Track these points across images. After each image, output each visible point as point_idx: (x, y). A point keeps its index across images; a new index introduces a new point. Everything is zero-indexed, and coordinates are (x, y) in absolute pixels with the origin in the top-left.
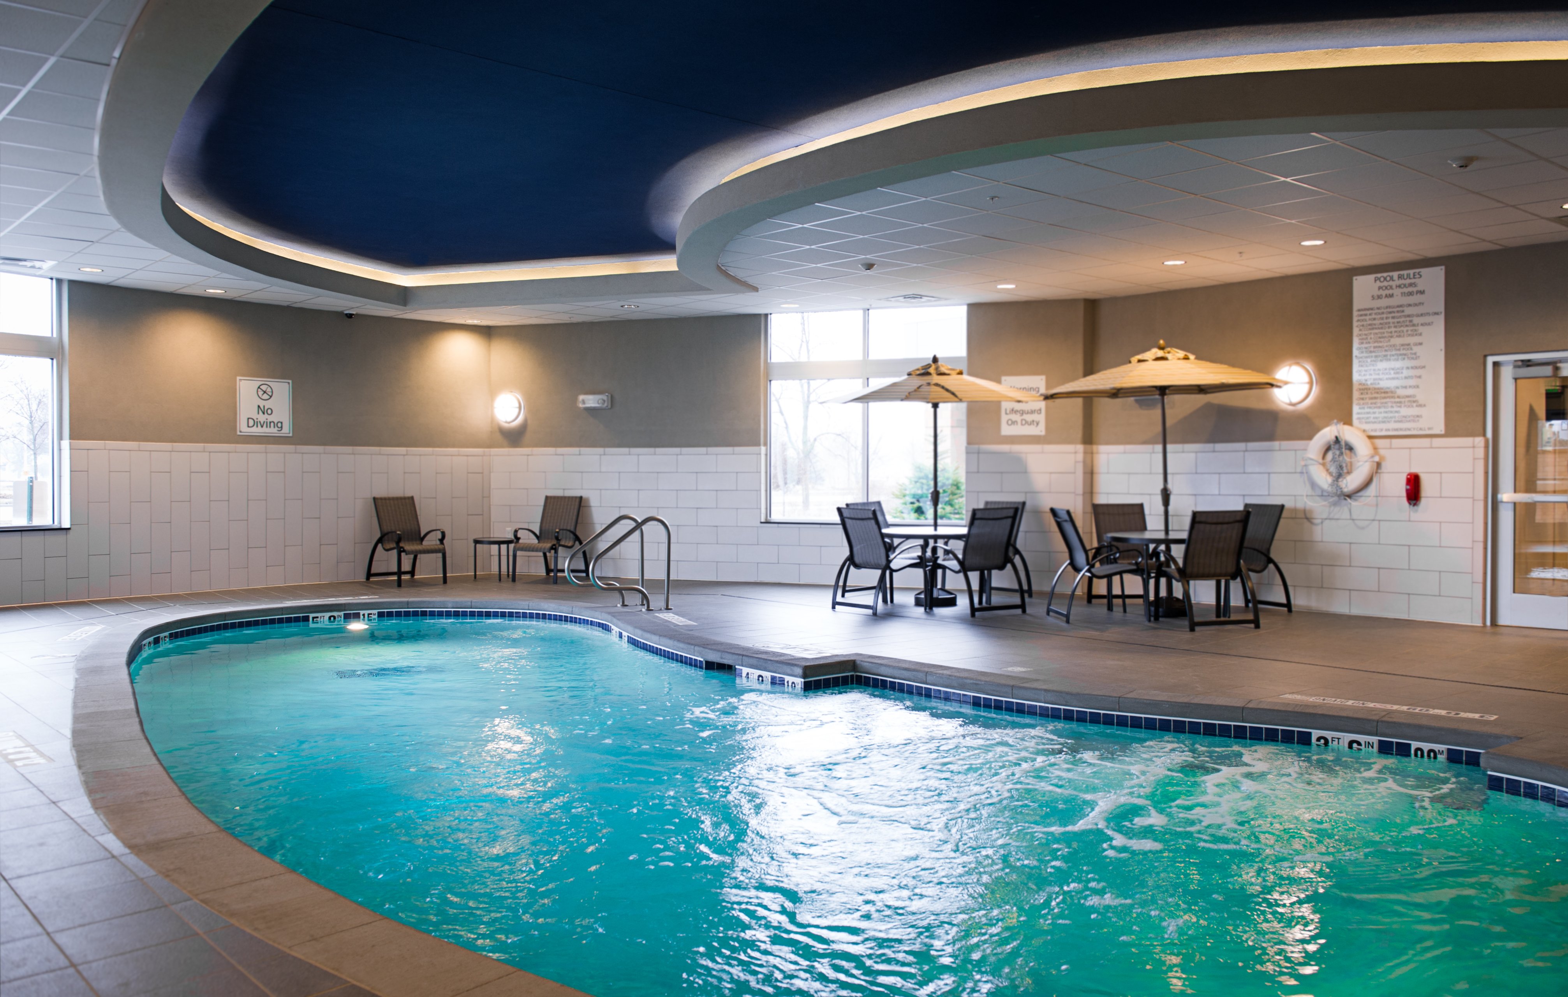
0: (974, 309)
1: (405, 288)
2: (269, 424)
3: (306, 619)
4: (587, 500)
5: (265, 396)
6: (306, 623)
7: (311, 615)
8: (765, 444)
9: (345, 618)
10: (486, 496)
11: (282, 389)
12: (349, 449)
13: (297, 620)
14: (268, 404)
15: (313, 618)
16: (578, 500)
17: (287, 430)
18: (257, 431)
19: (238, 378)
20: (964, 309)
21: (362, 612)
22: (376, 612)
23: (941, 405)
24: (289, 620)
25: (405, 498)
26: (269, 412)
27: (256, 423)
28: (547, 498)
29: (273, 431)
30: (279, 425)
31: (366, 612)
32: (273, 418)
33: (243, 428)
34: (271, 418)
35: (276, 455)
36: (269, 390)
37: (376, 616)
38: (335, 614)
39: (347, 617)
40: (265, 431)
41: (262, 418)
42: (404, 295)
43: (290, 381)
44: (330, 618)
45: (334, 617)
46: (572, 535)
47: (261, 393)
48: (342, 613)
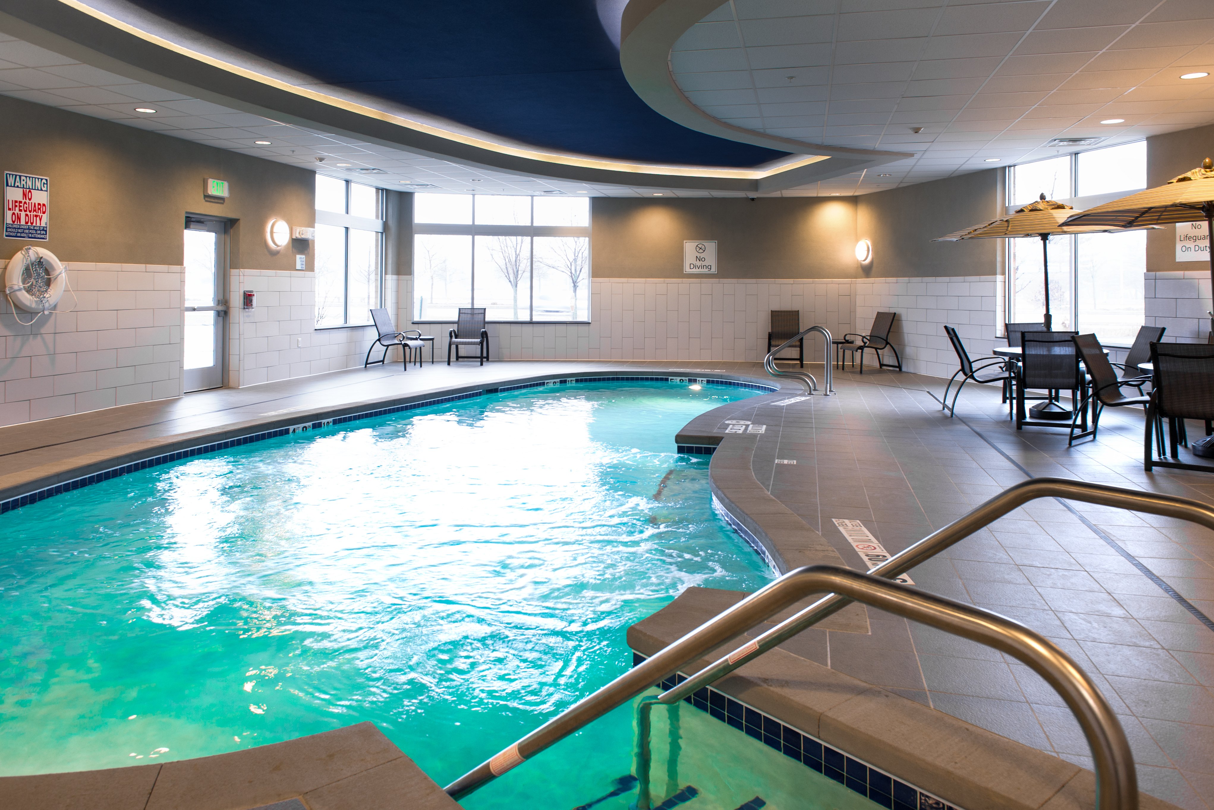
0: (1154, 142)
1: (757, 180)
2: (703, 267)
3: (667, 380)
4: (900, 316)
5: (701, 251)
6: (666, 382)
7: (670, 378)
8: (1003, 273)
9: (689, 381)
10: (852, 311)
11: (711, 247)
12: (754, 280)
13: (662, 379)
14: (702, 255)
15: (671, 379)
16: (893, 315)
17: (714, 270)
18: (695, 271)
19: (685, 241)
20: (1144, 144)
21: (698, 379)
22: (705, 379)
23: (1050, 237)
24: (657, 379)
25: (792, 312)
26: (703, 259)
27: (695, 267)
28: (878, 312)
29: (705, 271)
30: (709, 267)
31: (701, 379)
32: (706, 263)
33: (687, 269)
34: (704, 263)
35: (708, 283)
36: (703, 247)
37: (705, 382)
38: (683, 378)
39: (690, 381)
40: (700, 271)
41: (699, 263)
42: (755, 184)
43: (716, 241)
44: (680, 380)
45: (683, 380)
46: (885, 342)
47: (698, 249)
48: (687, 378)
